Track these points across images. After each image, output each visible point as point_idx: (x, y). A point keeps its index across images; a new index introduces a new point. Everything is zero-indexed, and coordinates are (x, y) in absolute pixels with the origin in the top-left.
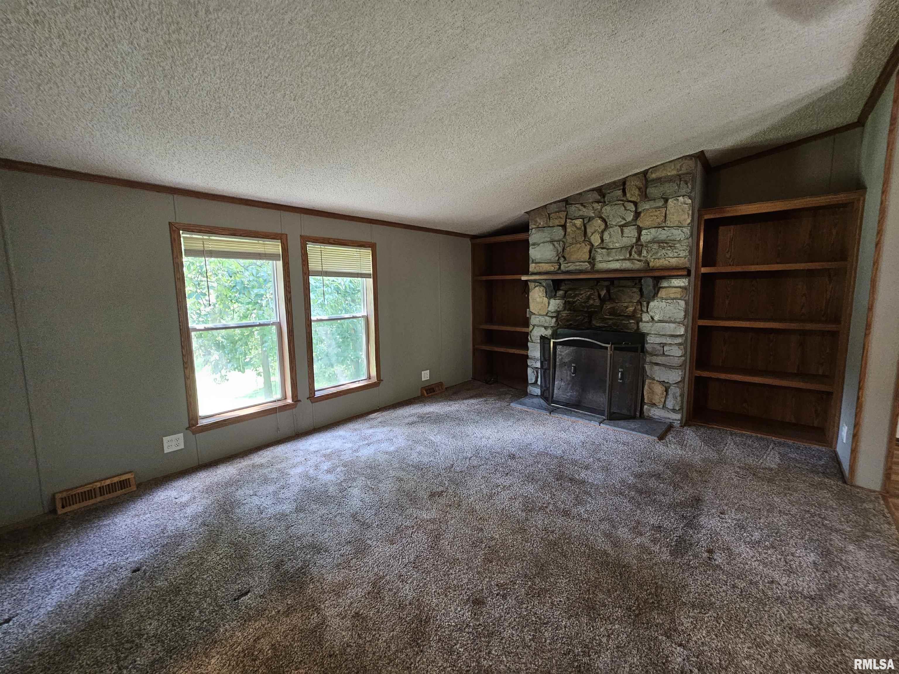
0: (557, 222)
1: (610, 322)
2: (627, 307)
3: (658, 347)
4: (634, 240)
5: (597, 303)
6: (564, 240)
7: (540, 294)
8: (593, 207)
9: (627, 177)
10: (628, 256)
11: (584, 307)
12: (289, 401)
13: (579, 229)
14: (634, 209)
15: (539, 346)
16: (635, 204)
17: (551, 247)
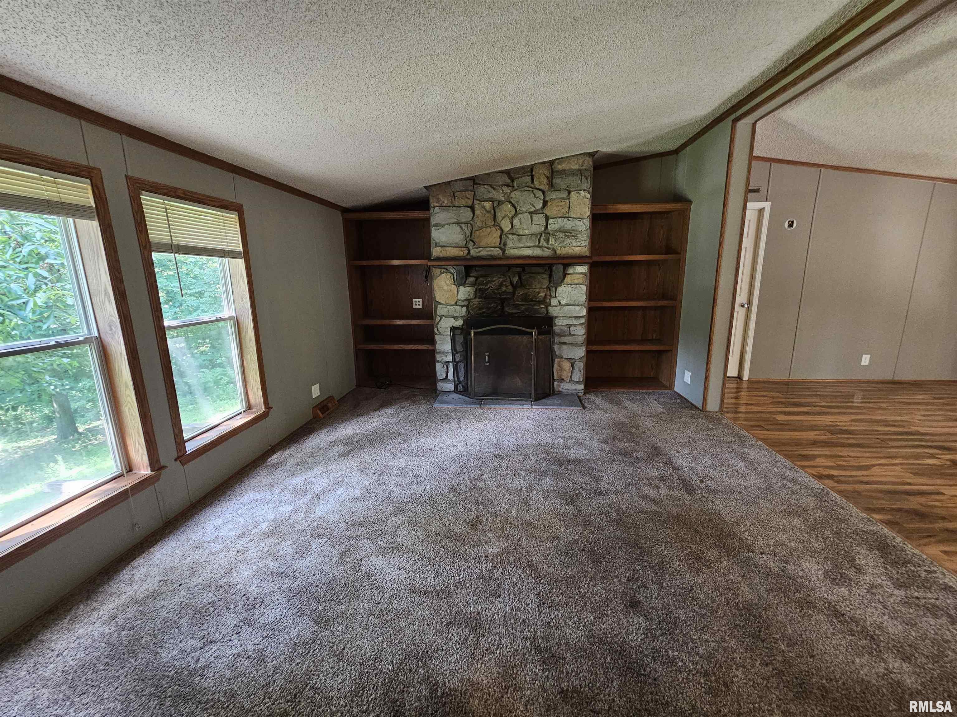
0: (463, 202)
1: (523, 308)
2: (539, 293)
3: (565, 329)
4: (543, 229)
5: (510, 289)
6: (471, 222)
7: (448, 282)
8: (503, 191)
9: (534, 164)
10: (538, 243)
11: (495, 294)
12: (145, 472)
13: (488, 212)
14: (542, 198)
16: (543, 192)
17: (458, 228)
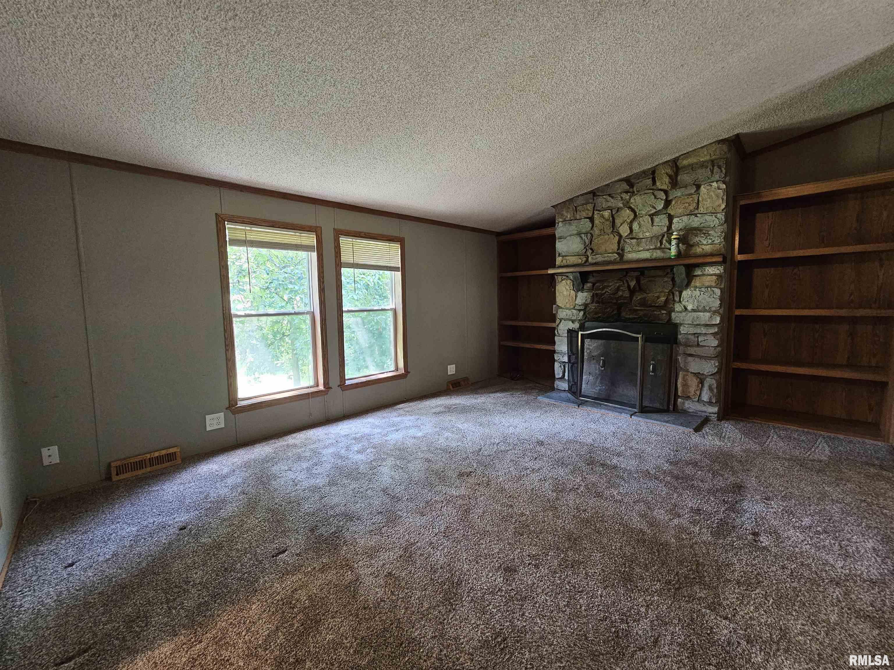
0: (584, 214)
1: (641, 313)
2: (658, 297)
3: (692, 337)
4: (665, 229)
5: (627, 294)
6: (591, 232)
7: (568, 287)
8: (622, 198)
9: (657, 166)
10: (659, 245)
11: (611, 299)
12: (321, 387)
13: (607, 220)
14: (664, 198)
15: (565, 340)
16: (666, 192)
17: (579, 238)
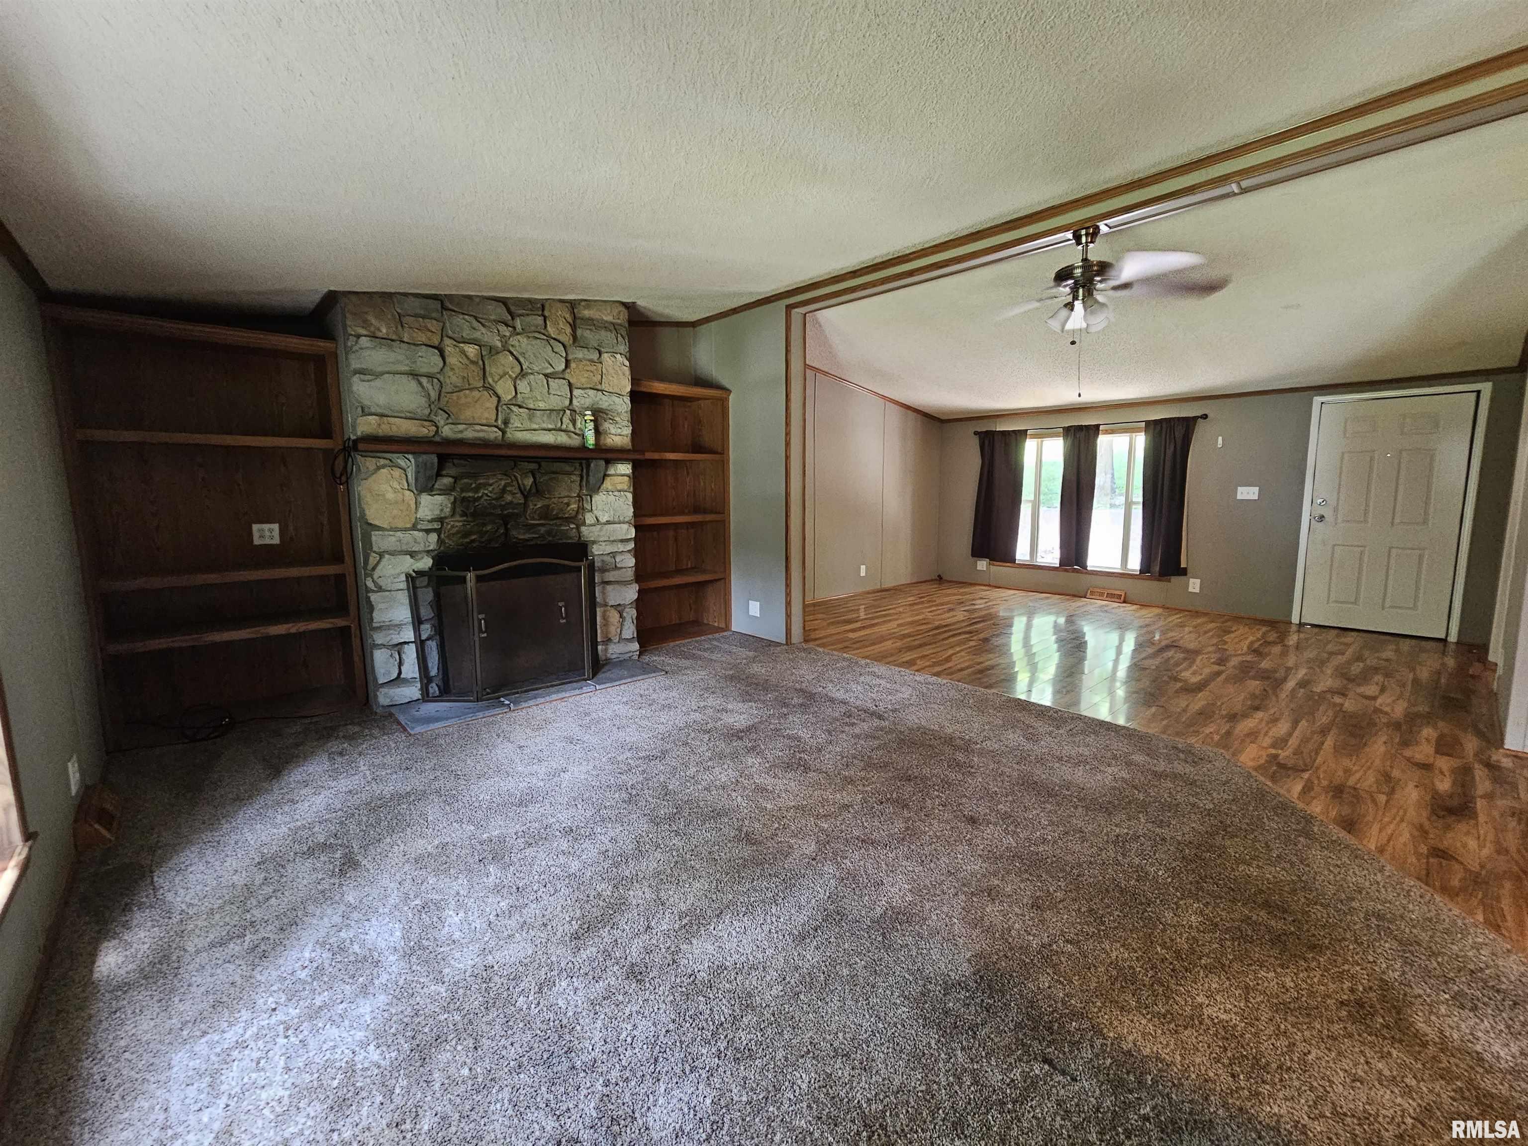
0: (422, 337)
1: (543, 530)
2: (568, 504)
3: (608, 559)
4: (567, 403)
5: (519, 499)
6: (438, 376)
8: (498, 331)
9: (547, 300)
10: (559, 424)
11: (494, 507)
13: (472, 362)
14: (564, 355)
16: (564, 346)
17: (413, 384)
